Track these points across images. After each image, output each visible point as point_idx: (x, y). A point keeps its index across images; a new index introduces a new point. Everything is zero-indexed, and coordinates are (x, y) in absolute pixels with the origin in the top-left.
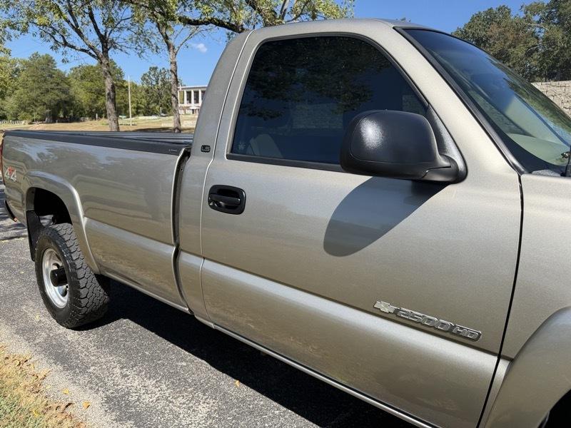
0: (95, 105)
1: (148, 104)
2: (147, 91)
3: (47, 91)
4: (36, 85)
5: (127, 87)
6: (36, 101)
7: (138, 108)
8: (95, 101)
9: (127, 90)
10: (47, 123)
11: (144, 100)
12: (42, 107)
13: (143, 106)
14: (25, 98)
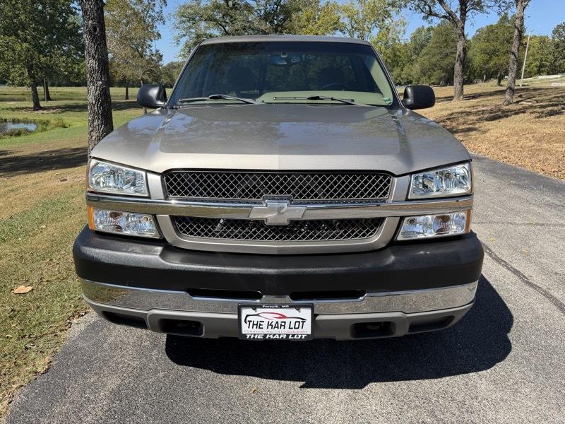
0: (486, 67)
1: (555, 61)
2: (557, 46)
3: (447, 55)
4: (437, 51)
5: (526, 44)
6: (436, 66)
7: (541, 66)
8: (487, 62)
9: (525, 47)
10: (441, 86)
11: (551, 57)
12: (439, 71)
13: (548, 64)
14: (427, 64)
